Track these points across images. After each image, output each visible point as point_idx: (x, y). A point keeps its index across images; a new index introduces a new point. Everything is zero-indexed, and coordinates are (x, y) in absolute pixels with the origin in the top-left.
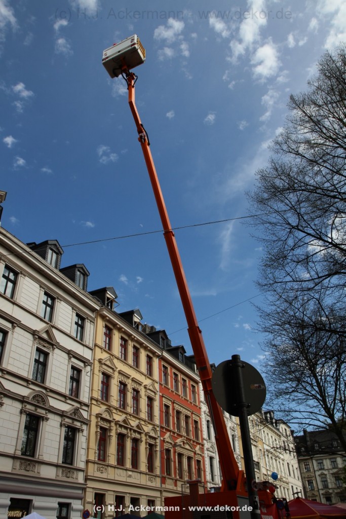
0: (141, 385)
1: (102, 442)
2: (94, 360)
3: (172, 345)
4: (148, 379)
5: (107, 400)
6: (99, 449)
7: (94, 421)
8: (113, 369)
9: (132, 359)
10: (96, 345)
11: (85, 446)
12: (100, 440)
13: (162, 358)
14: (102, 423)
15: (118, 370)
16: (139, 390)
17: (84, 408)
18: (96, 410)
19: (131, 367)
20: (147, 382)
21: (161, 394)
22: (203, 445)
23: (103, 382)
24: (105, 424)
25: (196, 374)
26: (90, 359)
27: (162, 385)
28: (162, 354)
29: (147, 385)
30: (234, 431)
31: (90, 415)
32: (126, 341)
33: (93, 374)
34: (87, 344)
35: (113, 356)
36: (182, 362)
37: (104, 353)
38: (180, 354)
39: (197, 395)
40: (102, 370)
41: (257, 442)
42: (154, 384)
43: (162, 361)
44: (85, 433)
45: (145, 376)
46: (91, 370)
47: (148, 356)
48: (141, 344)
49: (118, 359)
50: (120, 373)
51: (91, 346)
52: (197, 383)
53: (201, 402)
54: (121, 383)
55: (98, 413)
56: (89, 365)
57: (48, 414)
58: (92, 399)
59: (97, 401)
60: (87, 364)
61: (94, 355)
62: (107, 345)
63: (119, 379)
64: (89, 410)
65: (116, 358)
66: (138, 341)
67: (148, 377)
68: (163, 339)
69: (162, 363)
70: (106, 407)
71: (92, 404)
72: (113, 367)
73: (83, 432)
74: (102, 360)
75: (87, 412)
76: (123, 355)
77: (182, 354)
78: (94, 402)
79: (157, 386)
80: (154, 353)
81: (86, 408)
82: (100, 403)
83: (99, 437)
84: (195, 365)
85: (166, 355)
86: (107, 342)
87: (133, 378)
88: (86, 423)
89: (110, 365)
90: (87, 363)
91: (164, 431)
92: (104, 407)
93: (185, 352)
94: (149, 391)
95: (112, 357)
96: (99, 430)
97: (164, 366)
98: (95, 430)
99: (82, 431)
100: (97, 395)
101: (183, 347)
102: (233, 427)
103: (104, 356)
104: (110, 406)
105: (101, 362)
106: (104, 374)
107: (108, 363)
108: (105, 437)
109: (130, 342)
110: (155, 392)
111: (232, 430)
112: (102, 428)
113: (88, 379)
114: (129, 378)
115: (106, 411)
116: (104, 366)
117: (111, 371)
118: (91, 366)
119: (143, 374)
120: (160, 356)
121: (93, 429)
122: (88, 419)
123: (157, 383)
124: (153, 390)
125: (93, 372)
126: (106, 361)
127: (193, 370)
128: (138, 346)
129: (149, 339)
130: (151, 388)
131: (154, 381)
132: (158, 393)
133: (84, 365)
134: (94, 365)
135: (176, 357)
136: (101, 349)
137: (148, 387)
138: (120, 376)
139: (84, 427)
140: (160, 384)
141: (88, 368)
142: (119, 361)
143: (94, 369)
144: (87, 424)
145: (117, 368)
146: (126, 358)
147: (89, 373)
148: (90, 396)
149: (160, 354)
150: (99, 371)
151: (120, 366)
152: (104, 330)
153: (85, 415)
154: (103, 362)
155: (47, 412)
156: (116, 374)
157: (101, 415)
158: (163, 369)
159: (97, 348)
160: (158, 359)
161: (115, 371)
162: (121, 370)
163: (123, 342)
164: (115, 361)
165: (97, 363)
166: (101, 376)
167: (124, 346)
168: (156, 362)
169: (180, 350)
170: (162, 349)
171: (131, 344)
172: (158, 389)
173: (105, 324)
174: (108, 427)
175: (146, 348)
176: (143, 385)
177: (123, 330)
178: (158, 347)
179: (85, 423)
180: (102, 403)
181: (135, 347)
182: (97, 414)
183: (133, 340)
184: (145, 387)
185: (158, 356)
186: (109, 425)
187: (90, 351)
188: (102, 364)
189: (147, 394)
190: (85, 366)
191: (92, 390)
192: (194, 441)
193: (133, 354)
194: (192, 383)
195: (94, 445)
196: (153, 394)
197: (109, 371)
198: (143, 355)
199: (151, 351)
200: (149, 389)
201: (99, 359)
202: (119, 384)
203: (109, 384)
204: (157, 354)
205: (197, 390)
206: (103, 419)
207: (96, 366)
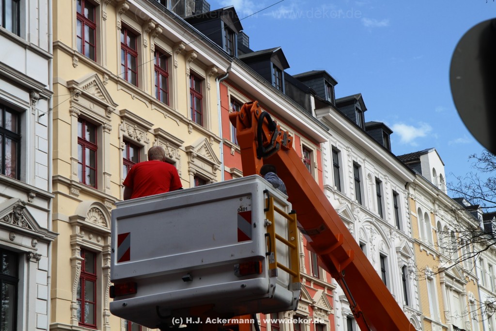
0: (178, 146)
1: (88, 284)
2: (55, 83)
3: (251, 48)
4: (194, 133)
5: (94, 183)
6: (82, 301)
7: (64, 234)
8: (105, 107)
9: (154, 83)
10: (57, 46)
11: (45, 293)
12: (81, 278)
13: (228, 80)
14: (86, 238)
15: (118, 109)
16: (174, 159)
17: (37, 202)
18: (68, 207)
19: (151, 102)
20: (192, 139)
21: (228, 169)
23: (81, 141)
24: (94, 240)
25: (315, 121)
26: (46, 83)
27: (230, 147)
28: (229, 69)
29: (193, 148)
30: (407, 257)
31: (55, 221)
32: (134, 35)
33: (56, 119)
34: (34, 42)
35: (103, 73)
36: (279, 90)
37: (81, 66)
38: (273, 71)
39: (316, 171)
40: (78, 109)
42: (210, 144)
43: (229, 88)
44: (44, 263)
45: (188, 124)
46: (50, 110)
47: (193, 75)
48: (175, 44)
49: (117, 82)
50: (125, 116)
51: (44, 47)
52: (317, 141)
53: (328, 188)
54: (127, 141)
55: (73, 214)
56: (42, 98)
58: (56, 181)
59: (69, 185)
60: (37, 95)
61: (54, 71)
62: (87, 46)
63: (122, 134)
64: (51, 209)
65: (111, 78)
66: (165, 37)
67: (195, 128)
68: (230, 32)
69: (229, 93)
70: (95, 201)
71: (57, 193)
72: (104, 102)
73: (38, 260)
74: (77, 83)
75: (46, 214)
76: (130, 72)
77: (279, 71)
78: (61, 188)
79: (218, 149)
80: (208, 67)
81: (43, 204)
82: (77, 192)
83: (79, 272)
84: (312, 99)
85: (239, 72)
86: (87, 38)
87: (159, 129)
88: (46, 239)
89: (97, 97)
90: (38, 92)
92: (88, 202)
93: (287, 66)
94: (197, 162)
95: (100, 77)
96: (78, 255)
97: (233, 100)
98: (69, 256)
99: (37, 258)
100: (71, 171)
101: (280, 53)
103: (82, 74)
104: (103, 199)
106: (82, 119)
107: (92, 92)
108: (95, 271)
109: (145, 38)
110: (212, 165)
112: (84, 250)
113: (42, 132)
114: (147, 129)
115: (93, 210)
116: (82, 101)
117: (102, 111)
118: (49, 101)
119: (181, 120)
120: (224, 74)
121: (64, 252)
122: (51, 230)
123: (219, 142)
124: (208, 159)
125: (56, 113)
126: (86, 87)
127: (307, 110)
128: (167, 49)
129: (194, 31)
130: (203, 154)
131: (209, 136)
132: (221, 167)
133: (31, 97)
134: (56, 97)
135: (265, 77)
136: (72, 55)
137: (195, 152)
138: (125, 125)
139: (41, 249)
140: (225, 144)
141: (42, 105)
142: (120, 87)
143: (56, 106)
144: (48, 242)
145: (116, 105)
146: (136, 81)
147: (46, 116)
148: (52, 175)
149: (225, 70)
150: (71, 111)
151: (123, 100)
153: (41, 219)
154: (80, 88)
156: (115, 121)
157: (83, 219)
158: (231, 108)
159: (60, 53)
160: (218, 83)
161: (110, 112)
162: (125, 111)
163: (128, 39)
164: (111, 87)
165: (62, 92)
166: (77, 127)
167: (131, 51)
168: (213, 90)
169: (274, 61)
170: (229, 58)
171: (147, 47)
172: (221, 158)
174: (100, 249)
175: (187, 54)
176: (184, 146)
178: (220, 52)
179: (41, 240)
180: (83, 191)
181: (158, 51)
182: (71, 218)
183: (153, 32)
184: (189, 153)
185: (219, 76)
186: (102, 243)
187: (45, 62)
188: (77, 94)
189: (194, 169)
190: (33, 100)
191: (56, 159)
192: (309, 281)
194: (304, 141)
195: (68, 290)
196: (209, 168)
197: (96, 112)
198: (180, 71)
199: (200, 62)
200: (199, 157)
201: (68, 83)
202: (124, 144)
203: (98, 145)
204: (216, 70)
205: (315, 160)
206: (87, 230)
207: (60, 99)
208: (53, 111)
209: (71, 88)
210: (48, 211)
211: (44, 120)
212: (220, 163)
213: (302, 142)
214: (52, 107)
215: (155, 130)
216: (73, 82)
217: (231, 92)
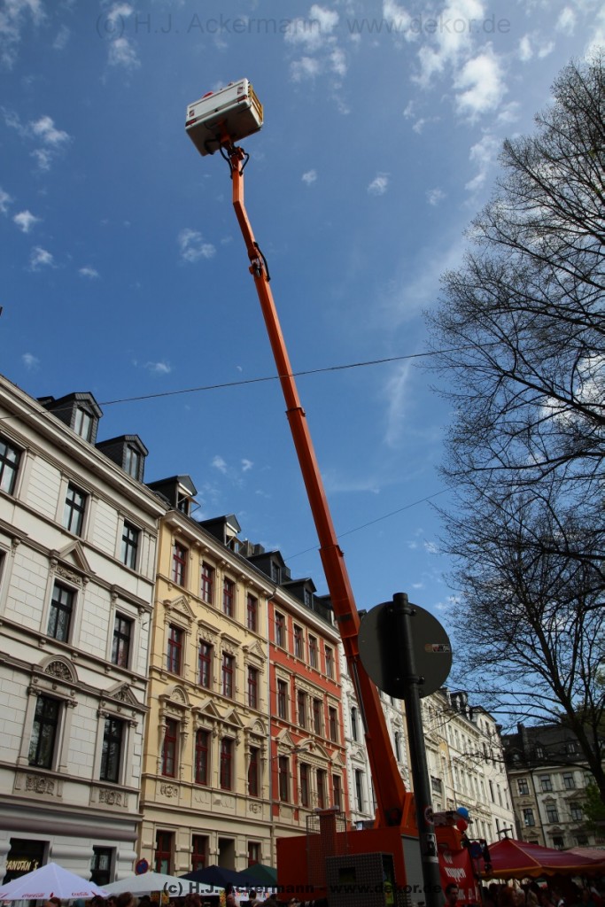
0: (237, 646)
1: (170, 744)
2: (156, 602)
3: (291, 578)
4: (249, 636)
5: (178, 671)
6: (165, 757)
7: (155, 707)
8: (188, 618)
9: (222, 602)
10: (159, 577)
11: (139, 750)
12: (166, 740)
13: (274, 600)
14: (170, 711)
15: (197, 619)
16: (234, 655)
17: (138, 684)
18: (159, 689)
19: (220, 615)
20: (248, 641)
21: (272, 662)
22: (344, 750)
23: (171, 641)
24: (175, 713)
25: (334, 628)
26: (148, 600)
27: (274, 646)
28: (274, 592)
29: (248, 647)
30: (398, 726)
31: (149, 698)
32: (211, 570)
33: (154, 626)
34: (144, 574)
35: (188, 595)
36: (309, 608)
37: (173, 590)
38: (305, 593)
39: (334, 663)
40: (170, 620)
41: (437, 745)
42: (260, 645)
43: (274, 605)
44: (140, 728)
45: (245, 630)
46: (151, 619)
47: (250, 596)
48: (238, 575)
49: (197, 601)
50: (201, 625)
51: (150, 578)
52: (335, 642)
53: (342, 676)
54: (202, 642)
55: (161, 693)
56: (146, 611)
57: (75, 696)
58: (152, 669)
59: (160, 673)
60: (143, 610)
61: (156, 593)
62: (179, 577)
63: (199, 636)
64: (147, 690)
65: (194, 598)
66: (232, 571)
67: (249, 633)
68: (277, 567)
69: (275, 609)
70: (176, 684)
71: (151, 678)
72: (188, 615)
73: (136, 726)
74: (170, 602)
75: (143, 693)
76: (206, 595)
77: (310, 594)
78: (155, 675)
79: (265, 648)
80: (260, 591)
81: (142, 686)
82: (165, 677)
83: (163, 735)
84: (332, 613)
85: (281, 594)
86: (179, 571)
87: (224, 634)
88: (142, 711)
89: (183, 611)
90: (144, 607)
91: (278, 725)
92: (173, 684)
93: (315, 590)
94: (250, 657)
95: (186, 598)
96: (164, 723)
97: (277, 613)
98: (158, 724)
99: (135, 724)
100: (161, 662)
101: (310, 582)
102: (397, 719)
103: (174, 595)
104: (183, 683)
105: (168, 605)
106: (172, 626)
107: (180, 608)
108: (175, 735)
109: (218, 571)
110: (261, 659)
111: (395, 724)
112: (169, 720)
113: (144, 635)
114: (216, 634)
115: (176, 691)
116: (173, 614)
117: (185, 621)
118: (150, 614)
119: (241, 627)
120: (271, 596)
121: (154, 721)
122: (146, 704)
123: (266, 643)
124: (258, 655)
125: (155, 623)
126: (176, 604)
127: (328, 620)
128: (233, 579)
129: (251, 567)
130: (255, 651)
131: (259, 639)
132: (267, 661)
133: (139, 611)
134: (156, 611)
135: (300, 599)
136: (168, 583)
137: (249, 650)
138: (201, 631)
139: (139, 718)
140: (271, 644)
141: (146, 617)
142: (199, 604)
143: (155, 617)
144: (143, 714)
145: (196, 617)
146: (211, 600)
147: (148, 624)
148: (149, 665)
149: (272, 593)
150: (165, 621)
151: (201, 613)
152: (174, 550)
153: (140, 697)
154: (172, 605)
155: (74, 691)
156: (194, 627)
157: (169, 697)
158: (275, 619)
159: (160, 582)
160: (267, 602)
161: (191, 622)
162: (202, 621)
163: (207, 572)
164: (193, 604)
165: (160, 608)
166: (168, 630)
167: (209, 579)
168: (264, 607)
169: (306, 587)
170: (275, 585)
171: (219, 577)
172: (267, 654)
173: (176, 540)
174: (179, 719)
175: (246, 582)
176: (241, 645)
177: (207, 550)
178: (268, 581)
179: (139, 712)
180: (170, 677)
181: (227, 580)
182: (160, 696)
183: (224, 568)
184: (245, 650)
185: (268, 597)
186: (181, 715)
187: (150, 587)
188: (170, 609)
189: (248, 662)
190: (140, 613)
191: (152, 654)
192: (328, 744)
193: (225, 594)
194: (326, 643)
195: (155, 749)
196: (259, 662)
197: (182, 622)
198: (241, 594)
199: (255, 588)
200: (252, 654)
201: (165, 601)
202: (200, 644)
203: (182, 644)
204: (265, 593)
205: (334, 656)
206: (172, 705)
207: (158, 613)
208: (153, 622)
209: (166, 605)
210: (145, 691)
211: (146, 627)
212: (266, 658)
214: (152, 617)
215: (222, 635)
216: (167, 601)
217: (276, 608)
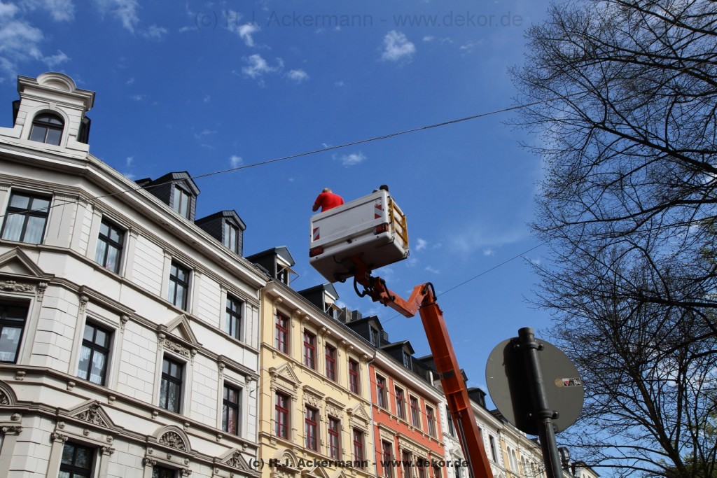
0: (341, 409)
2: (262, 370)
3: (389, 341)
4: (352, 399)
5: (287, 436)
7: (266, 472)
8: (293, 384)
9: (325, 367)
10: (263, 346)
13: (374, 363)
14: (280, 475)
15: (302, 385)
16: (339, 418)
17: (248, 450)
18: (269, 453)
19: (324, 380)
20: (351, 403)
21: (376, 424)
23: (278, 407)
25: (433, 388)
26: (255, 369)
27: (377, 408)
28: (374, 356)
29: (352, 409)
32: (312, 337)
33: (261, 393)
34: (248, 344)
35: (292, 362)
36: (409, 369)
37: (278, 358)
38: (404, 355)
39: (436, 422)
40: (276, 386)
42: (363, 407)
43: (375, 368)
45: (348, 394)
46: (257, 387)
47: (351, 360)
48: (339, 341)
49: (301, 367)
50: (306, 390)
51: (255, 347)
52: (435, 402)
53: (444, 434)
54: (308, 407)
55: (272, 458)
56: (253, 379)
57: (189, 464)
58: (261, 435)
59: (270, 438)
60: (249, 378)
61: (261, 362)
62: (282, 345)
63: (304, 401)
64: (257, 455)
65: (297, 365)
66: (332, 337)
67: (353, 396)
68: (375, 332)
69: (376, 372)
70: (286, 448)
71: (261, 444)
72: (293, 381)
74: (275, 369)
76: (309, 360)
77: (408, 356)
78: (264, 440)
79: (369, 410)
80: (361, 355)
81: (252, 452)
82: (274, 442)
84: (431, 373)
85: (381, 357)
86: (282, 339)
87: (329, 398)
88: (254, 476)
89: (288, 377)
90: (250, 376)
92: (282, 449)
93: (413, 352)
94: (355, 419)
95: (290, 364)
97: (378, 376)
100: (270, 428)
101: (408, 344)
103: (278, 363)
104: (291, 447)
105: (273, 373)
106: (279, 393)
107: (285, 374)
109: (320, 338)
110: (365, 421)
113: (252, 402)
114: (321, 398)
115: (285, 455)
116: (278, 380)
117: (291, 387)
118: (257, 381)
120: (371, 360)
122: (258, 470)
123: (369, 405)
124: (362, 417)
125: (262, 390)
126: (281, 371)
127: (427, 381)
128: (333, 344)
129: (351, 332)
130: (359, 413)
131: (363, 401)
132: (371, 422)
133: (246, 379)
134: (262, 378)
135: (399, 360)
136: (272, 351)
137: (353, 412)
138: (306, 396)
140: (374, 406)
141: (253, 385)
142: (303, 370)
143: (262, 385)
145: (300, 382)
146: (314, 366)
147: (255, 391)
148: (258, 431)
149: (372, 357)
150: (271, 388)
151: (305, 378)
152: (276, 320)
154: (277, 372)
155: (187, 460)
156: (300, 392)
158: (377, 382)
159: (264, 349)
160: (368, 365)
161: (297, 387)
162: (306, 386)
163: (308, 339)
164: (297, 370)
165: (266, 376)
166: (275, 397)
167: (311, 345)
168: (365, 369)
169: (405, 349)
170: (375, 348)
171: (321, 343)
172: (370, 415)
173: (277, 310)
175: (347, 348)
176: (345, 408)
177: (308, 318)
178: (368, 345)
180: (278, 442)
181: (328, 346)
183: (324, 334)
184: (349, 413)
185: (368, 361)
187: (255, 356)
188: (275, 376)
189: (353, 424)
190: (247, 381)
191: (261, 421)
193: (327, 359)
194: (426, 403)
196: (363, 424)
197: (288, 388)
198: (343, 358)
199: (355, 352)
200: (356, 416)
201: (270, 369)
202: (305, 408)
203: (289, 409)
204: (366, 357)
205: (435, 416)
206: (282, 469)
207: (264, 380)
208: (260, 389)
209: (271, 372)
211: (254, 394)
212: (370, 419)
213: (425, 404)
214: (259, 385)
215: (327, 399)
216: (273, 368)
217: (376, 371)
